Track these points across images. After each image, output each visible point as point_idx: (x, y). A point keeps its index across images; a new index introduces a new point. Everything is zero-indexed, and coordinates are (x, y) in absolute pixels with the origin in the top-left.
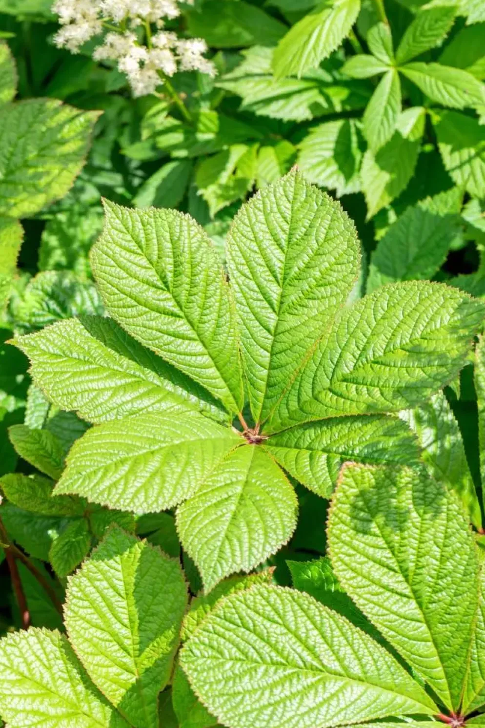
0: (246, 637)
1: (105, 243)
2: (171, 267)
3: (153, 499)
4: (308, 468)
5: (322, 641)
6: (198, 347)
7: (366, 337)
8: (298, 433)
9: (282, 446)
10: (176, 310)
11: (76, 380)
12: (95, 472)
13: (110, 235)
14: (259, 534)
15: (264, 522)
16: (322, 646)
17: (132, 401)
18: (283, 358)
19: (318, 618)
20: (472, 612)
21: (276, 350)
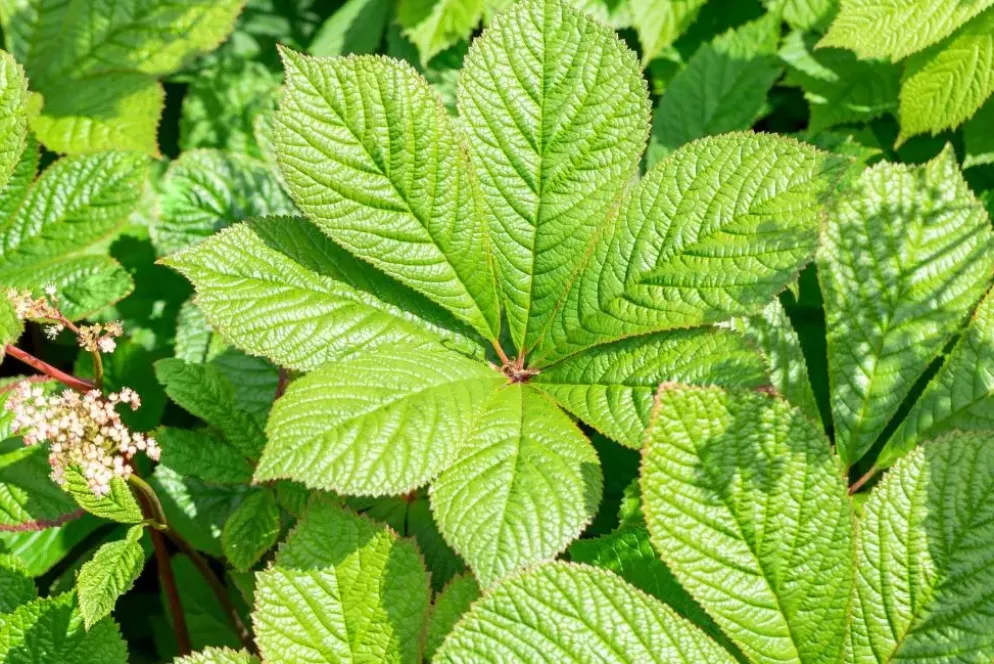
0: (527, 637)
1: (288, 111)
2: (385, 140)
3: (398, 475)
4: (608, 410)
5: (635, 639)
6: (432, 251)
7: (669, 217)
8: (584, 362)
9: (561, 382)
10: (398, 201)
11: (264, 310)
12: (310, 444)
13: (296, 100)
14: (552, 513)
15: (557, 493)
16: (636, 647)
17: (346, 334)
18: (553, 257)
19: (628, 607)
20: (846, 592)
21: (542, 245)
